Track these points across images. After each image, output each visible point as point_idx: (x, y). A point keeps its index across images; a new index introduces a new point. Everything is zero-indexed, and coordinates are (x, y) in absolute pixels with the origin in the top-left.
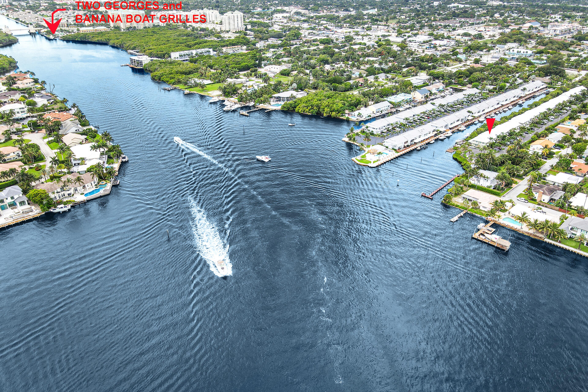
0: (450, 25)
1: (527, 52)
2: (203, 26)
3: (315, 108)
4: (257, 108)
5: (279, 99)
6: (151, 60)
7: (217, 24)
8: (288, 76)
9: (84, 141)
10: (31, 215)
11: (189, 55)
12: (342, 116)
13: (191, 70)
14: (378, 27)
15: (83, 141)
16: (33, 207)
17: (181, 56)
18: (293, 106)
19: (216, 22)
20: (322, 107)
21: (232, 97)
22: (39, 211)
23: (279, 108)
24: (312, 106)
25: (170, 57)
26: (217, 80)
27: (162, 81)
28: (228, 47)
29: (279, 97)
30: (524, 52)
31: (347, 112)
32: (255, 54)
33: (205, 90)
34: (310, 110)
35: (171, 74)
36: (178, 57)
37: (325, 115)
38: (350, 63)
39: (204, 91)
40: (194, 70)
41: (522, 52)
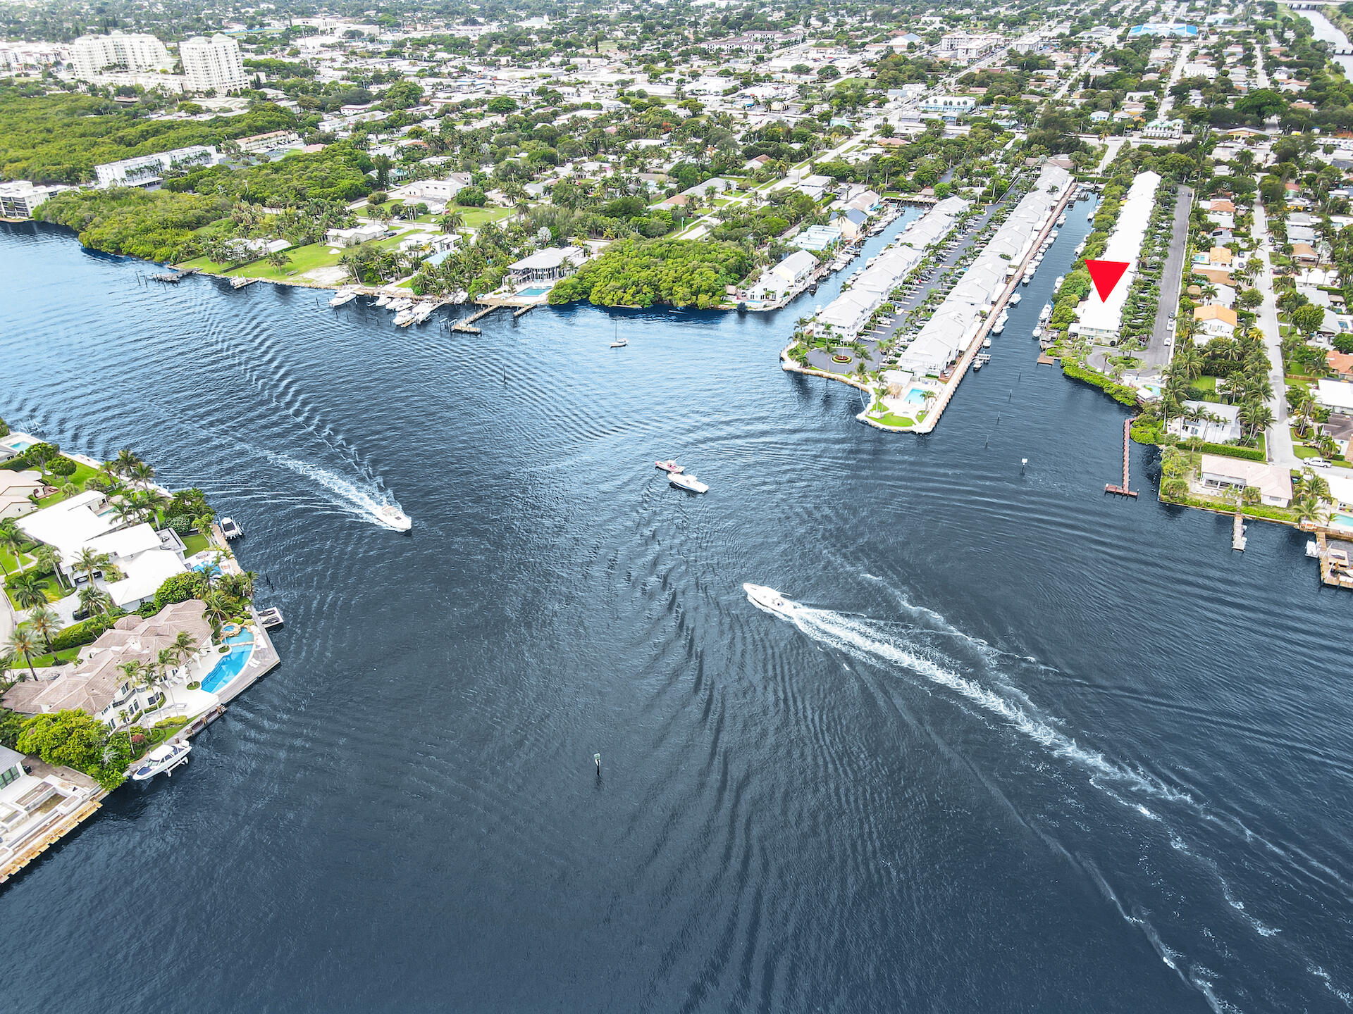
0: (744, 48)
1: (965, 103)
2: (124, 80)
3: (645, 289)
4: (486, 306)
5: (528, 274)
6: (51, 194)
7: (165, 72)
8: (481, 205)
9: (40, 489)
10: (70, 814)
11: (152, 169)
12: (722, 301)
13: (201, 213)
14: (589, 62)
15: (36, 491)
16: (54, 781)
17: (130, 173)
18: (579, 289)
19: (159, 68)
20: (663, 286)
21: (387, 283)
22: (88, 791)
23: (543, 299)
24: (636, 284)
25: (94, 177)
26: (302, 238)
27: (129, 254)
28: (253, 138)
29: (528, 270)
30: (959, 104)
31: (731, 289)
32: (351, 154)
33: (289, 270)
34: (633, 295)
35: (147, 230)
36: (124, 176)
37: (681, 304)
38: (612, 158)
39: (284, 271)
40: (208, 211)
41: (955, 104)
